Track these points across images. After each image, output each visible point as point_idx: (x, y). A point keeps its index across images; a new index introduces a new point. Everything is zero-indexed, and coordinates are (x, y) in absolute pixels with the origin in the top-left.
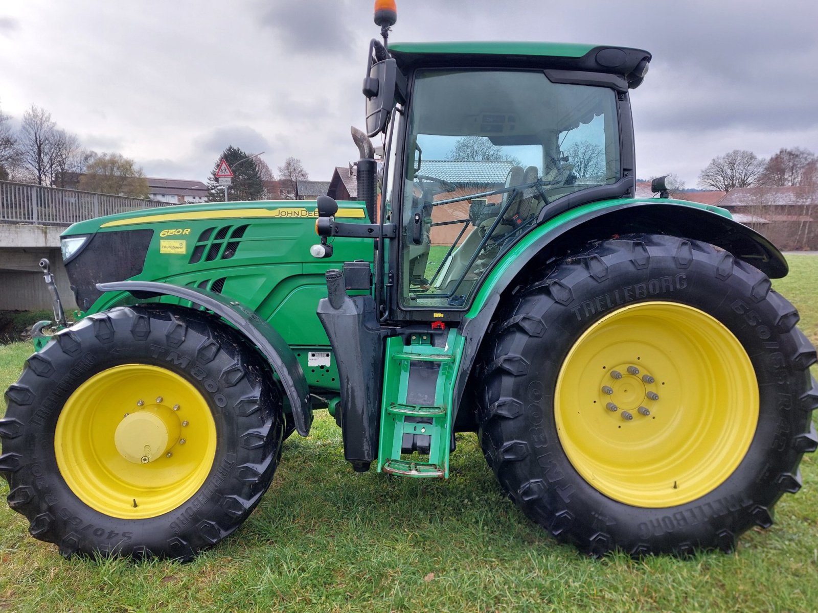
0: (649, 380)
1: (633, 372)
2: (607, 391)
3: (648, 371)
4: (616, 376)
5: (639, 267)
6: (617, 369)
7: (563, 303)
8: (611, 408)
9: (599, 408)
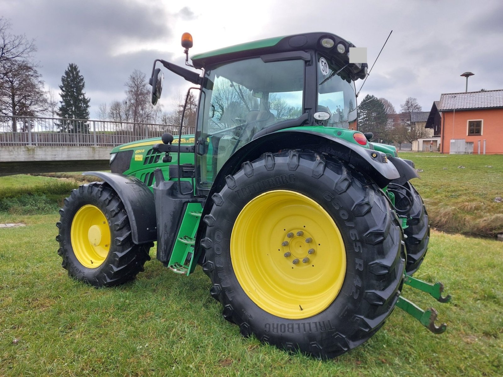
0: (309, 241)
1: (301, 234)
2: (285, 244)
3: (311, 235)
4: (291, 236)
5: (269, 169)
6: (293, 232)
7: (231, 188)
8: (288, 255)
9: (282, 254)
